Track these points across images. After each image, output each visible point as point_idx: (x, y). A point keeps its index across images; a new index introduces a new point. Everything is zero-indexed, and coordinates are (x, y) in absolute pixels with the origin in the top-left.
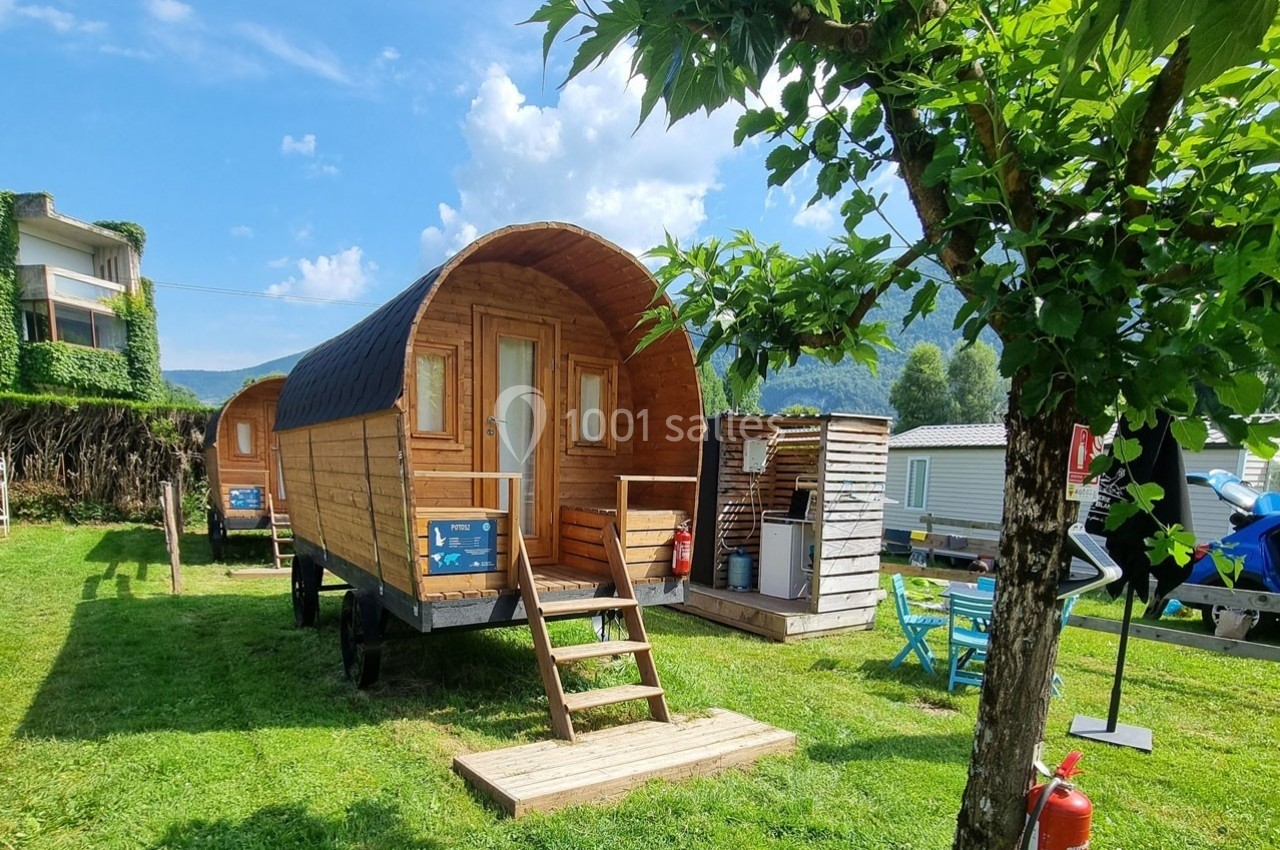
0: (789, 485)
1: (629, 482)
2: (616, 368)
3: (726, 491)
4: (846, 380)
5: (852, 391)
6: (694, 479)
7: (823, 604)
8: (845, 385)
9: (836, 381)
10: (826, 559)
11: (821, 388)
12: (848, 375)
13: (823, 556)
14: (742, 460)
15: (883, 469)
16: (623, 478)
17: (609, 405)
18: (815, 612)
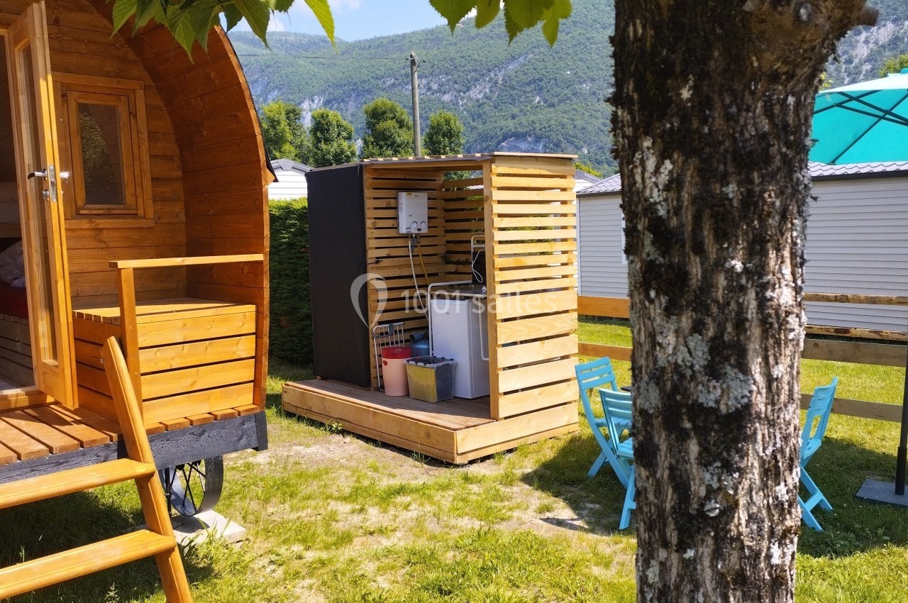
0: (462, 247)
1: (135, 269)
2: (140, 93)
3: (378, 260)
4: (565, 121)
5: (571, 133)
6: (258, 257)
7: (506, 406)
8: (563, 126)
9: (553, 122)
10: (504, 345)
11: (538, 131)
12: (565, 115)
13: (500, 342)
14: (396, 218)
15: (571, 221)
16: (121, 264)
17: (136, 150)
18: (496, 419)
